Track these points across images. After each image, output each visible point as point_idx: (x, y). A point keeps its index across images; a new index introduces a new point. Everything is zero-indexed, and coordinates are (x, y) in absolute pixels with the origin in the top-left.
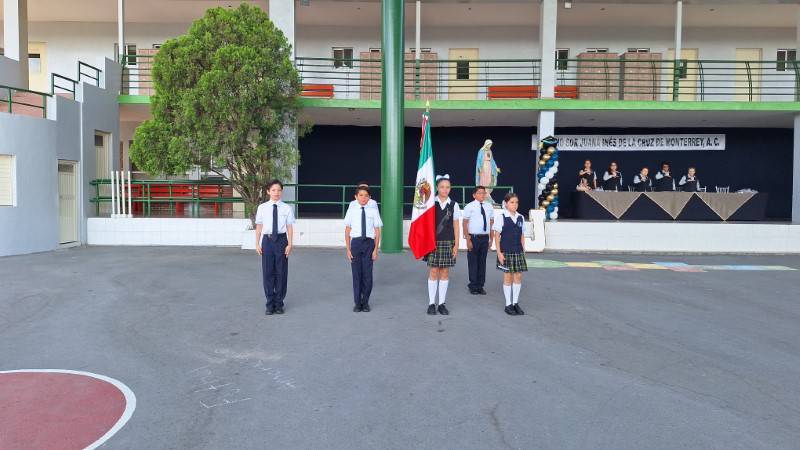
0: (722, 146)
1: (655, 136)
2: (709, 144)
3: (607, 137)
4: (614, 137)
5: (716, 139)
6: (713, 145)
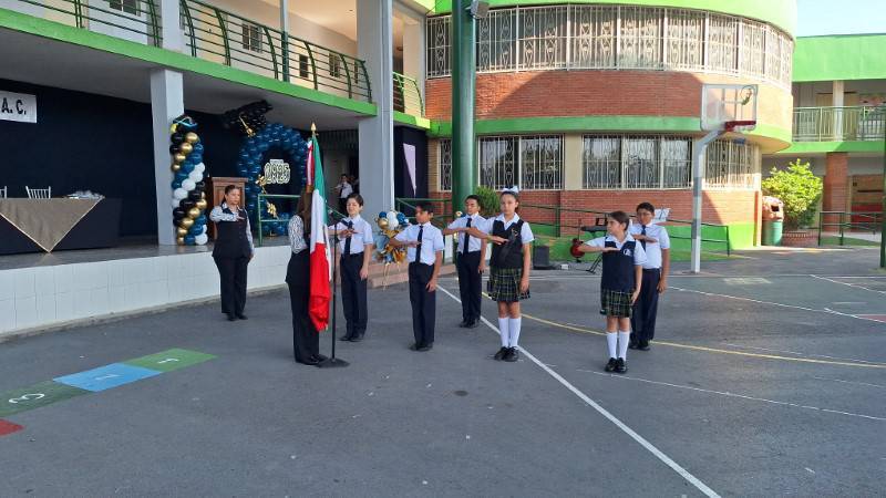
0: (30, 116)
5: (19, 101)
6: (15, 112)
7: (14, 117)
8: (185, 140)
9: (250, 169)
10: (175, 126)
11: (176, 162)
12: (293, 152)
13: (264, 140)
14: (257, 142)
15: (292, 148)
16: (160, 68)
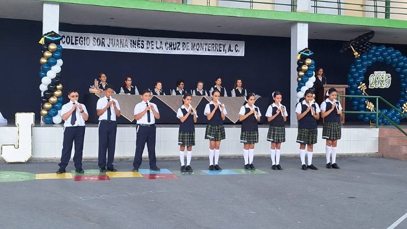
0: (241, 53)
1: (181, 40)
2: (230, 50)
3: (135, 38)
4: (142, 38)
5: (236, 45)
6: (234, 51)
7: (234, 54)
8: (304, 64)
9: (355, 78)
10: (299, 55)
11: (299, 76)
12: (394, 66)
13: (368, 59)
14: (363, 60)
15: (392, 63)
16: (295, 23)
